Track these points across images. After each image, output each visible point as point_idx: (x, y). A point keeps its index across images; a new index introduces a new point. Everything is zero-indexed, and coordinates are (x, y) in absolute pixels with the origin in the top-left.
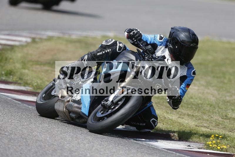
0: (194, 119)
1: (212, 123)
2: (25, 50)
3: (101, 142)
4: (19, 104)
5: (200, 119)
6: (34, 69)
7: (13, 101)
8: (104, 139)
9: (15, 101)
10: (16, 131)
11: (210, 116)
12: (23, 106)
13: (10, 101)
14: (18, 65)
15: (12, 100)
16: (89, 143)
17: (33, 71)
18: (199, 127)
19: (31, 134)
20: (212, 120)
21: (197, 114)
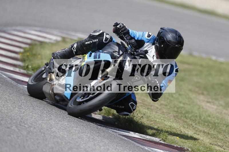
0: (209, 136)
1: (226, 143)
3: (117, 146)
5: (215, 138)
8: (120, 143)
10: (35, 125)
11: (225, 136)
16: (104, 146)
18: (213, 145)
19: (49, 129)
20: (226, 140)
21: (212, 132)
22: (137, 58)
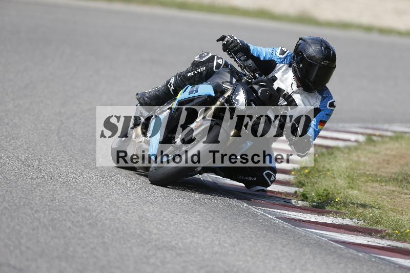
2: (354, 156)
4: (342, 250)
6: (370, 190)
7: (330, 243)
9: (334, 243)
12: (348, 253)
13: (326, 243)
14: (341, 182)
15: (328, 242)
17: (367, 192)
22: (256, 87)
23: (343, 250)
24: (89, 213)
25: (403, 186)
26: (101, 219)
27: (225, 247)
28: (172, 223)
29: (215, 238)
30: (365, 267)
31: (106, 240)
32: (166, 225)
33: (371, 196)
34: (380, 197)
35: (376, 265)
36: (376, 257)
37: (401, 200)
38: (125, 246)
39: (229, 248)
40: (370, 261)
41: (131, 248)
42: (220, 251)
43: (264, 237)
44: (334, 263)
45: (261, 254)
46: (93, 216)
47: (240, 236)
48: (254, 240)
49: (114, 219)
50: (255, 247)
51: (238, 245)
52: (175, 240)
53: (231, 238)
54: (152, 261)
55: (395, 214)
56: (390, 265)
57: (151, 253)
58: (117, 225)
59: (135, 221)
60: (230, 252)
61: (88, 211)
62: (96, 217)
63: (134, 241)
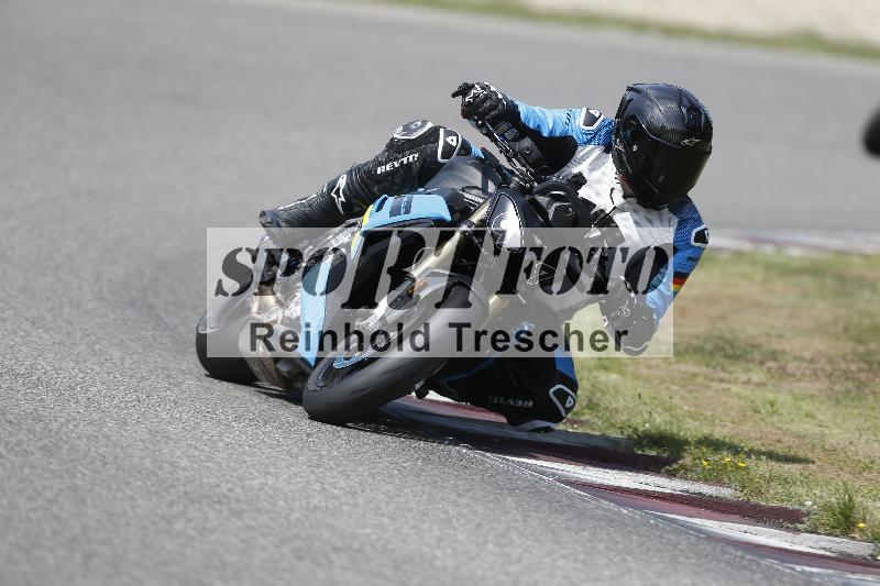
22: (543, 200)
23: (588, 502)
24: (41, 424)
25: (713, 363)
26: (67, 437)
27: (335, 497)
28: (221, 445)
29: (313, 477)
30: (634, 537)
31: (79, 483)
32: (207, 449)
33: (648, 386)
34: (667, 389)
35: (658, 533)
36: (658, 517)
37: (712, 393)
38: (120, 495)
39: (344, 499)
40: (643, 524)
41: (132, 498)
42: (323, 504)
43: (418, 475)
44: (569, 529)
45: (411, 510)
46: (50, 430)
47: (366, 474)
48: (397, 481)
49: (97, 437)
50: (398, 495)
51: (363, 491)
52: (227, 482)
53: (348, 476)
54: (178, 526)
55: (697, 423)
56: (688, 533)
57: (175, 510)
58: (102, 450)
59: (140, 440)
60: (345, 508)
61: (41, 421)
62: (56, 433)
63: (139, 483)
